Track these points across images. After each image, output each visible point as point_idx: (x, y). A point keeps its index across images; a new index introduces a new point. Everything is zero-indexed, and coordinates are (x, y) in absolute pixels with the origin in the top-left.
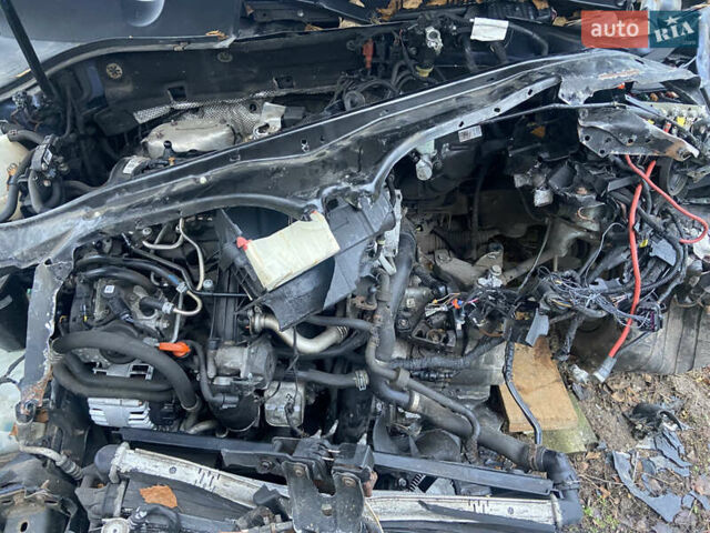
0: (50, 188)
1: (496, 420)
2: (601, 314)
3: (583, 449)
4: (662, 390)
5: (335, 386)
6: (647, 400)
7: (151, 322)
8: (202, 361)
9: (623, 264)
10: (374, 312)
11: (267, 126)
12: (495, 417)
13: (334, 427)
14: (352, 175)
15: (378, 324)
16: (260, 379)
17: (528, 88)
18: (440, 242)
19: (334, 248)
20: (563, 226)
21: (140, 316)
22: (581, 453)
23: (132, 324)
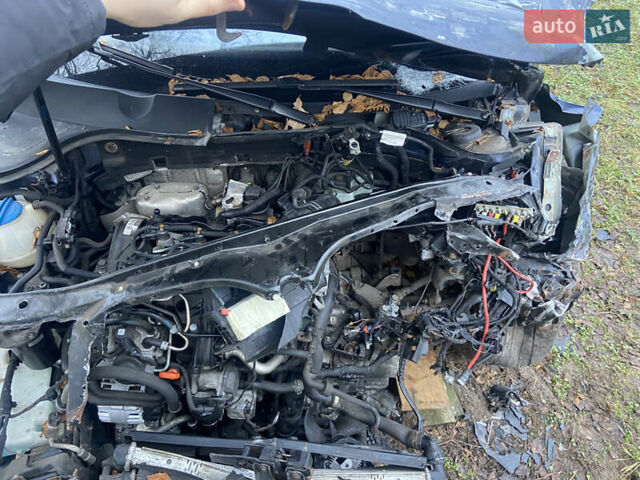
0: (69, 250)
1: (392, 399)
2: (462, 341)
3: (454, 420)
4: (511, 376)
5: (277, 392)
6: (500, 382)
7: (148, 353)
8: (187, 381)
9: (479, 303)
10: (309, 343)
11: (232, 198)
12: (391, 397)
13: (277, 417)
14: (301, 268)
15: (312, 351)
16: (230, 395)
17: (416, 208)
18: (355, 262)
19: (286, 310)
20: (441, 272)
21: (142, 349)
22: (452, 423)
23: (138, 358)
